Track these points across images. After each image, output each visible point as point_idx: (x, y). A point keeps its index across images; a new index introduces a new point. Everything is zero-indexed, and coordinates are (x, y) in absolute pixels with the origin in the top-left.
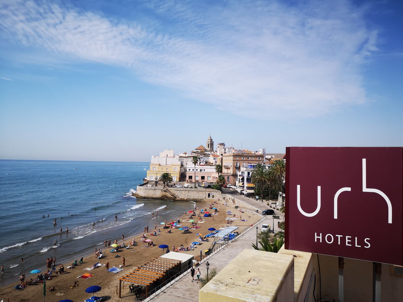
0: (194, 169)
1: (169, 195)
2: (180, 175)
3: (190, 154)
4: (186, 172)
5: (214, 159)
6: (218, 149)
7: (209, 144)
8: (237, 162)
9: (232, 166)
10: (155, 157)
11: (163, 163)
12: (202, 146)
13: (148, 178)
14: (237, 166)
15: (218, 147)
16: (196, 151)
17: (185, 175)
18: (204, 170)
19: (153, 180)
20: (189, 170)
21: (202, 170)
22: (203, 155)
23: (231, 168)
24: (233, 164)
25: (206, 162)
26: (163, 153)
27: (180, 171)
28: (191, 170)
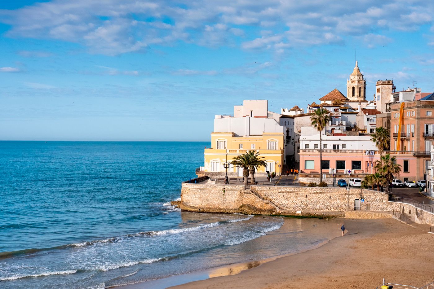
0: (319, 143)
1: (259, 203)
2: (285, 159)
3: (308, 110)
4: (299, 152)
5: (368, 119)
6: (377, 95)
7: (353, 88)
8: (428, 122)
9: (415, 135)
10: (222, 117)
11: (242, 130)
12: (336, 91)
13: (206, 168)
14: (427, 133)
15: (379, 91)
16: (322, 102)
17: (296, 159)
18: (344, 146)
19: (218, 171)
20: (307, 146)
21: (338, 146)
22: (340, 110)
23: (412, 139)
24: (418, 129)
25: (349, 129)
26: (242, 107)
27: (282, 148)
28: (311, 147)
